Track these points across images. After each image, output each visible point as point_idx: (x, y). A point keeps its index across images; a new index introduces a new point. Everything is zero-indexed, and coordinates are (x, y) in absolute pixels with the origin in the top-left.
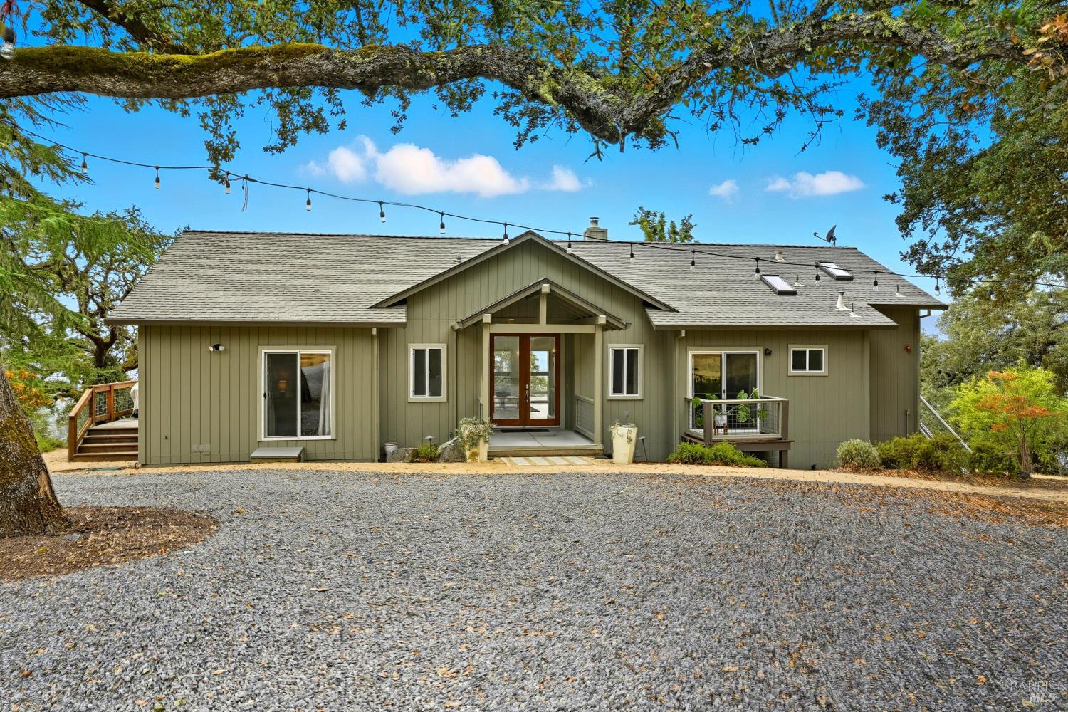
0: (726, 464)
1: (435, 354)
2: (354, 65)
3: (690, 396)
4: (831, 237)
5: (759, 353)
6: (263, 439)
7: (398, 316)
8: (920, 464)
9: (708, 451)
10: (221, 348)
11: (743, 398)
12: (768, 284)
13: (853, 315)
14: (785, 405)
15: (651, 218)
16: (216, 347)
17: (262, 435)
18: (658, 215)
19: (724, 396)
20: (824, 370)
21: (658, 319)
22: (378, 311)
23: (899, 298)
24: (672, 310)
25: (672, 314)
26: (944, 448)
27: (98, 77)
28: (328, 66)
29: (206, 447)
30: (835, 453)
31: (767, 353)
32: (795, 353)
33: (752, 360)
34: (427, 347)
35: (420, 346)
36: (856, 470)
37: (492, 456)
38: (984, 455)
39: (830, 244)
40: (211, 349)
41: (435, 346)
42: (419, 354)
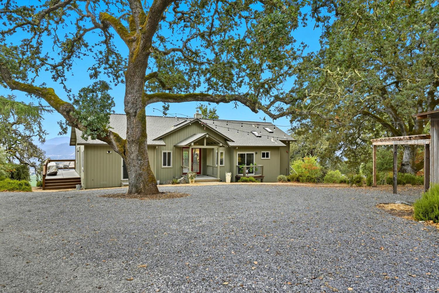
0: (253, 182)
1: (169, 154)
2: (217, 99)
3: (237, 165)
4: (264, 119)
5: (254, 153)
6: (122, 180)
7: (162, 143)
8: (296, 180)
9: (248, 179)
10: (111, 152)
11: (251, 165)
12: (253, 134)
13: (276, 143)
14: (262, 167)
15: (203, 107)
16: (109, 152)
17: (122, 179)
18: (205, 106)
19: (246, 165)
20: (269, 158)
21: (231, 144)
22: (156, 141)
23: (285, 138)
24: (233, 141)
25: (233, 143)
26: (301, 176)
27: (169, 99)
28: (212, 99)
29: (105, 182)
30: (277, 179)
31: (256, 153)
32: (263, 153)
33: (252, 156)
34: (167, 152)
35: (165, 151)
36: (282, 182)
37: (195, 182)
38: (309, 178)
39: (264, 121)
40: (108, 152)
41: (169, 151)
42: (165, 154)
